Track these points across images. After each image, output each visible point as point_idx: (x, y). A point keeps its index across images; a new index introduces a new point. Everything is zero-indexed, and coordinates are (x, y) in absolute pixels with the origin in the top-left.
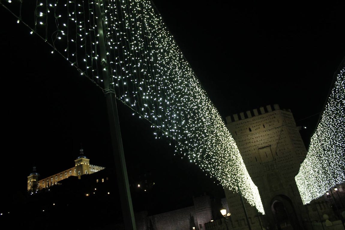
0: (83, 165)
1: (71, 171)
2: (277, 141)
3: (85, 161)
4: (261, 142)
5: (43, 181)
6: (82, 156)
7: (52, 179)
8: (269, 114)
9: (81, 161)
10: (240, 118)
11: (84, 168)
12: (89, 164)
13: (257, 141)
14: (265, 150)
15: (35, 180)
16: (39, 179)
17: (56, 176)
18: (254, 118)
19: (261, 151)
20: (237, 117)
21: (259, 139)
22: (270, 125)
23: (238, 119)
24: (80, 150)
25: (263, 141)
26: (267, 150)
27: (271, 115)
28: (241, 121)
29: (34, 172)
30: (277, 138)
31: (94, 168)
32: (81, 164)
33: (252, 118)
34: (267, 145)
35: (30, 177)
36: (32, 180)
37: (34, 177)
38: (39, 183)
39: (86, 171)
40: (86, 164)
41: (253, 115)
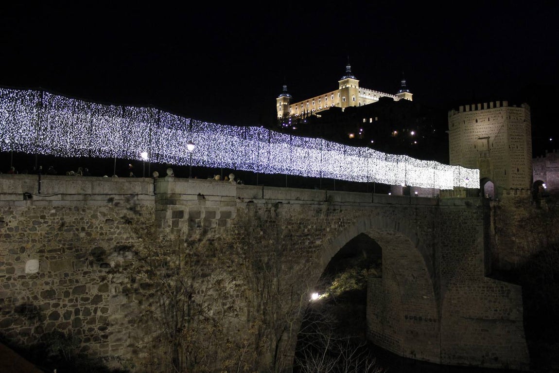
0: (350, 89)
1: (333, 96)
2: (496, 134)
3: (352, 82)
4: (483, 133)
5: (296, 105)
6: (348, 75)
7: (308, 103)
8: (496, 109)
9: (347, 82)
10: (471, 110)
11: (351, 92)
12: (357, 87)
13: (480, 132)
14: (483, 140)
15: (286, 104)
16: (292, 102)
17: (313, 100)
18: (483, 111)
19: (480, 140)
20: (469, 108)
21: (481, 130)
22: (494, 120)
23: (469, 110)
24: (347, 67)
25: (484, 133)
26: (485, 141)
27: (497, 111)
28: (471, 112)
29: (285, 93)
30: (497, 132)
31: (364, 93)
32: (347, 86)
33: (481, 111)
34: (487, 136)
35: (280, 100)
36: (282, 103)
37: (285, 100)
38: (290, 107)
39: (353, 97)
40: (354, 87)
41: (482, 108)
